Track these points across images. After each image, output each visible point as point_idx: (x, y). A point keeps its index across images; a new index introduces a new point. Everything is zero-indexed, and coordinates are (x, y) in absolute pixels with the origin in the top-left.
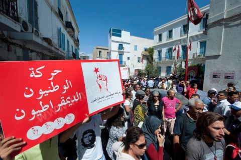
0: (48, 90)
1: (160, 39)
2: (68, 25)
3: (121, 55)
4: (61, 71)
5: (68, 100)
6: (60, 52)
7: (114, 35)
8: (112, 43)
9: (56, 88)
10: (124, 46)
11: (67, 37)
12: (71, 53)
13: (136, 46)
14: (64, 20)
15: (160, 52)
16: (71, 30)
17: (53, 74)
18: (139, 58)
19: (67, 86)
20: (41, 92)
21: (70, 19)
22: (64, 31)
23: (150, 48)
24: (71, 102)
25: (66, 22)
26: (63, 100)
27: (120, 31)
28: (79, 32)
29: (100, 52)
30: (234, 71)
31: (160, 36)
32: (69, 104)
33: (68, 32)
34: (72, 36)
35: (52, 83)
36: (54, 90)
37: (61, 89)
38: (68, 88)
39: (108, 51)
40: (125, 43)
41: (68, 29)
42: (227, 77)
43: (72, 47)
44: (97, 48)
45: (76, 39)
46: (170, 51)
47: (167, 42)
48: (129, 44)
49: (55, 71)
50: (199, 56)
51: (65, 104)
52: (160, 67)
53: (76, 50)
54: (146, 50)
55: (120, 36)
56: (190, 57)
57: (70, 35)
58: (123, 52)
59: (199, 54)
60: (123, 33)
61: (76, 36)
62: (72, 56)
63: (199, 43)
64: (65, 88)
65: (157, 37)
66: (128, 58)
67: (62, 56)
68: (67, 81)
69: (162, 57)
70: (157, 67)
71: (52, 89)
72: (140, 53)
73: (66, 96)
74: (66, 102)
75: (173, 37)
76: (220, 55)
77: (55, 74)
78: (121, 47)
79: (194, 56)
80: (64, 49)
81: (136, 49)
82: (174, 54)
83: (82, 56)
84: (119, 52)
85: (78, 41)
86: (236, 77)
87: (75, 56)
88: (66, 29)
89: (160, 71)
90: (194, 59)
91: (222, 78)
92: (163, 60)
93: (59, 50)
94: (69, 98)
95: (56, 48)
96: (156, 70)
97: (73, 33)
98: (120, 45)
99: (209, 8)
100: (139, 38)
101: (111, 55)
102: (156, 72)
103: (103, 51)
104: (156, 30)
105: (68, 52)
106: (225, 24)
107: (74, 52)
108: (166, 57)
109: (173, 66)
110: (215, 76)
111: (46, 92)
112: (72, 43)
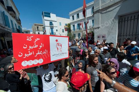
0: (33, 46)
1: (73, 19)
2: (10, 9)
3: (52, 28)
4: (39, 39)
5: (41, 52)
6: (6, 30)
7: (45, 16)
8: (45, 21)
9: (36, 46)
10: (53, 23)
11: (10, 18)
12: (16, 29)
13: (60, 23)
14: (5, 5)
15: (74, 26)
16: (12, 13)
17: (36, 40)
18: (63, 30)
19: (41, 46)
20: (30, 47)
21: (10, 4)
22: (6, 13)
23: (68, 24)
24: (42, 54)
25: (7, 7)
26: (39, 52)
27: (49, 14)
28: (19, 14)
29: (38, 27)
30: (105, 34)
31: (73, 17)
32: (41, 54)
33: (11, 14)
34: (15, 17)
35: (35, 44)
36: (35, 47)
37: (39, 47)
38: (42, 47)
39: (43, 26)
40: (54, 21)
41: (10, 12)
42: (103, 37)
43: (16, 25)
44: (35, 25)
45: (18, 19)
46: (79, 25)
47: (77, 20)
48: (56, 21)
49: (37, 39)
50: (92, 27)
51: (39, 54)
52: (75, 34)
53: (19, 27)
54: (66, 25)
55: (50, 17)
56: (88, 28)
57: (12, 16)
58: (53, 27)
59: (92, 26)
60: (51, 15)
61: (17, 17)
62: (16, 31)
63: (92, 21)
64: (41, 47)
65: (71, 17)
66: (57, 30)
67: (9, 32)
68: (41, 44)
69: (75, 28)
70: (74, 34)
71: (35, 46)
72: (63, 27)
73: (40, 50)
74: (40, 53)
75: (80, 17)
76: (99, 27)
77: (37, 40)
78: (51, 23)
79: (90, 27)
80: (9, 27)
81: (60, 25)
82: (81, 26)
83: (24, 31)
84: (50, 26)
85: (20, 20)
86: (106, 36)
87: (19, 31)
88: (8, 12)
89: (75, 36)
90: (90, 29)
91: (101, 37)
92: (76, 30)
93: (5, 28)
94: (41, 51)
95: (2, 27)
96: (73, 36)
97: (14, 15)
98: (50, 22)
99: (93, 3)
100: (61, 18)
101: (45, 29)
102: (73, 37)
103: (39, 27)
104: (71, 13)
105: (13, 28)
106: (101, 12)
107: (18, 28)
108: (77, 29)
109: (81, 33)
110: (98, 37)
111: (32, 47)
112: (15, 22)
